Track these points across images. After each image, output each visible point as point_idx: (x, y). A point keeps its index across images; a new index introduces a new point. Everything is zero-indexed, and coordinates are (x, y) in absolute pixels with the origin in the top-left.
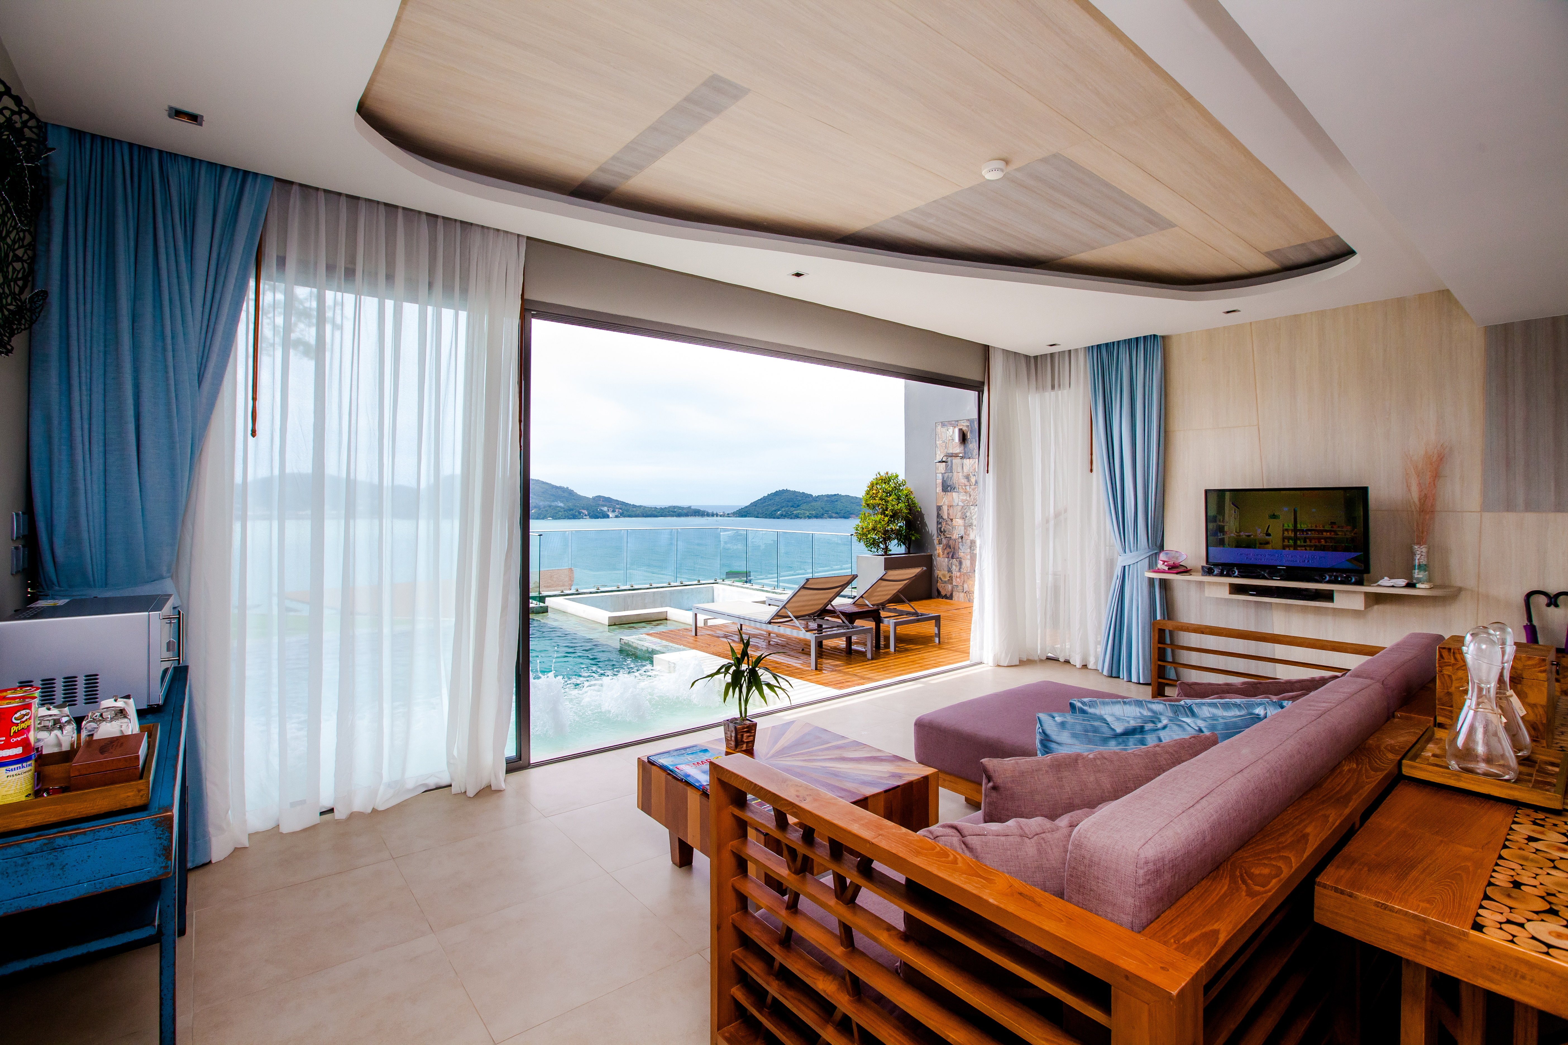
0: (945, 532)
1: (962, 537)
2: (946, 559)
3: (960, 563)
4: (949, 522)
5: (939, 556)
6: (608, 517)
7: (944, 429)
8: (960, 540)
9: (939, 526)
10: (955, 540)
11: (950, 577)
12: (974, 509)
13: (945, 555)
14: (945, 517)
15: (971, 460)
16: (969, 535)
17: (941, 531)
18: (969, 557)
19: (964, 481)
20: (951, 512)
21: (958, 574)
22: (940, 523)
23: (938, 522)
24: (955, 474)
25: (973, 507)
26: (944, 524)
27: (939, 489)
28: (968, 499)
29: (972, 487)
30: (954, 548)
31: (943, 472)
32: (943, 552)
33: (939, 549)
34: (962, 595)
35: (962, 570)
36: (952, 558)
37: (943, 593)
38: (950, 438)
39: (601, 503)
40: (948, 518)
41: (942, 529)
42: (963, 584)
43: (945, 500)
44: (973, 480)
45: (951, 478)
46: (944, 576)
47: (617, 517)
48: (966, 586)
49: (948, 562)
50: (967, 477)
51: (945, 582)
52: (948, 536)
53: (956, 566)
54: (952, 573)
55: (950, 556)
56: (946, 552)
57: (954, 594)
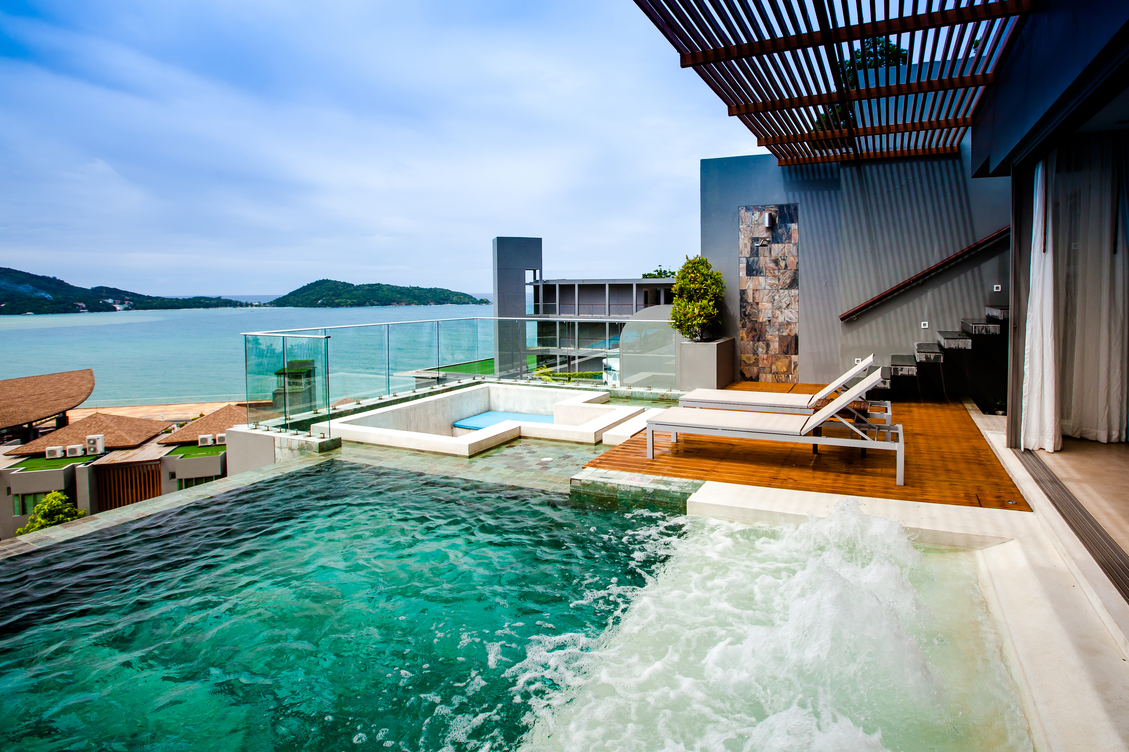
0: (750, 315)
1: (769, 321)
2: (751, 343)
3: (768, 346)
4: (755, 307)
5: (742, 339)
6: (115, 309)
7: (749, 214)
8: (767, 323)
9: (743, 310)
10: (762, 323)
11: (755, 359)
12: (783, 293)
13: (749, 339)
14: (750, 300)
15: (780, 245)
16: (777, 318)
17: (744, 315)
18: (777, 339)
19: (772, 265)
20: (757, 295)
21: (765, 356)
22: (745, 307)
23: (741, 306)
24: (761, 258)
25: (782, 291)
26: (749, 308)
27: (743, 273)
28: (777, 282)
29: (781, 271)
30: (760, 331)
31: (748, 256)
32: (748, 336)
33: (743, 333)
34: (769, 376)
35: (769, 352)
36: (758, 340)
37: (748, 375)
38: (756, 223)
39: (104, 294)
40: (753, 301)
41: (747, 313)
42: (771, 365)
43: (749, 284)
44: (782, 264)
45: (757, 262)
46: (749, 359)
47: (126, 309)
48: (774, 367)
49: (754, 345)
50: (776, 262)
51: (750, 365)
52: (754, 319)
53: (763, 348)
54: (758, 356)
55: (756, 339)
56: (750, 335)
57: (761, 375)
